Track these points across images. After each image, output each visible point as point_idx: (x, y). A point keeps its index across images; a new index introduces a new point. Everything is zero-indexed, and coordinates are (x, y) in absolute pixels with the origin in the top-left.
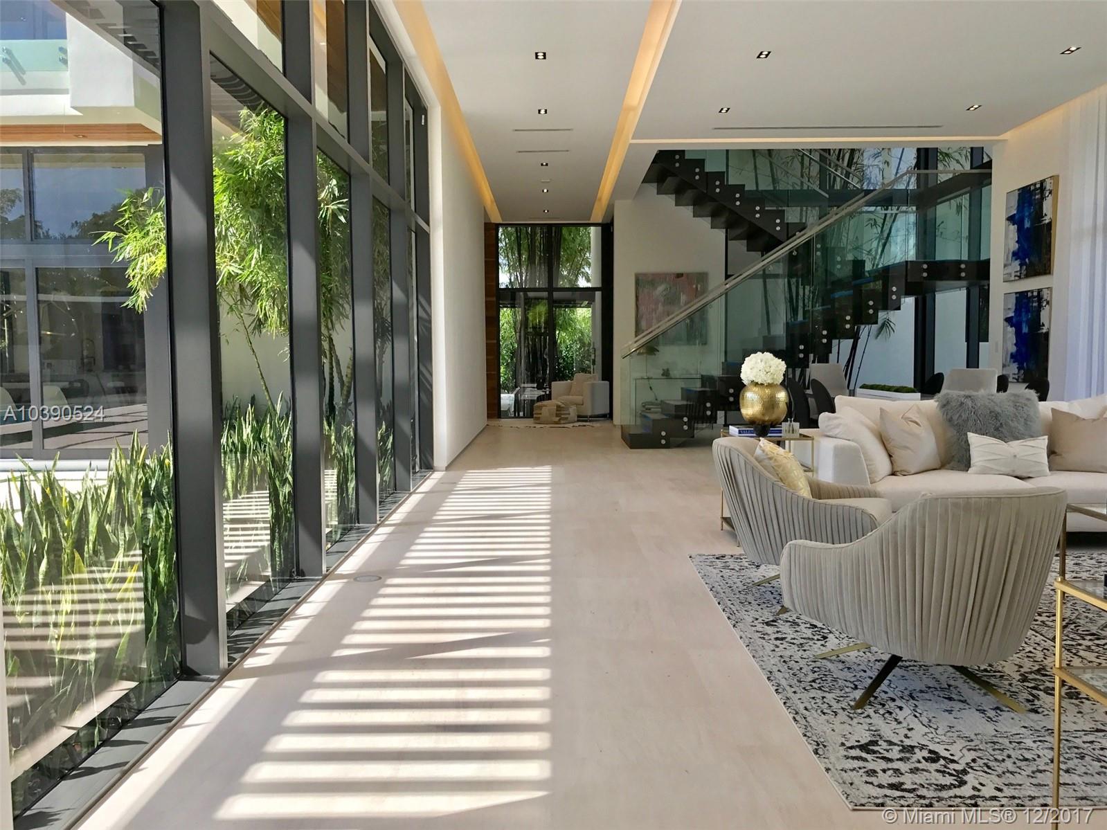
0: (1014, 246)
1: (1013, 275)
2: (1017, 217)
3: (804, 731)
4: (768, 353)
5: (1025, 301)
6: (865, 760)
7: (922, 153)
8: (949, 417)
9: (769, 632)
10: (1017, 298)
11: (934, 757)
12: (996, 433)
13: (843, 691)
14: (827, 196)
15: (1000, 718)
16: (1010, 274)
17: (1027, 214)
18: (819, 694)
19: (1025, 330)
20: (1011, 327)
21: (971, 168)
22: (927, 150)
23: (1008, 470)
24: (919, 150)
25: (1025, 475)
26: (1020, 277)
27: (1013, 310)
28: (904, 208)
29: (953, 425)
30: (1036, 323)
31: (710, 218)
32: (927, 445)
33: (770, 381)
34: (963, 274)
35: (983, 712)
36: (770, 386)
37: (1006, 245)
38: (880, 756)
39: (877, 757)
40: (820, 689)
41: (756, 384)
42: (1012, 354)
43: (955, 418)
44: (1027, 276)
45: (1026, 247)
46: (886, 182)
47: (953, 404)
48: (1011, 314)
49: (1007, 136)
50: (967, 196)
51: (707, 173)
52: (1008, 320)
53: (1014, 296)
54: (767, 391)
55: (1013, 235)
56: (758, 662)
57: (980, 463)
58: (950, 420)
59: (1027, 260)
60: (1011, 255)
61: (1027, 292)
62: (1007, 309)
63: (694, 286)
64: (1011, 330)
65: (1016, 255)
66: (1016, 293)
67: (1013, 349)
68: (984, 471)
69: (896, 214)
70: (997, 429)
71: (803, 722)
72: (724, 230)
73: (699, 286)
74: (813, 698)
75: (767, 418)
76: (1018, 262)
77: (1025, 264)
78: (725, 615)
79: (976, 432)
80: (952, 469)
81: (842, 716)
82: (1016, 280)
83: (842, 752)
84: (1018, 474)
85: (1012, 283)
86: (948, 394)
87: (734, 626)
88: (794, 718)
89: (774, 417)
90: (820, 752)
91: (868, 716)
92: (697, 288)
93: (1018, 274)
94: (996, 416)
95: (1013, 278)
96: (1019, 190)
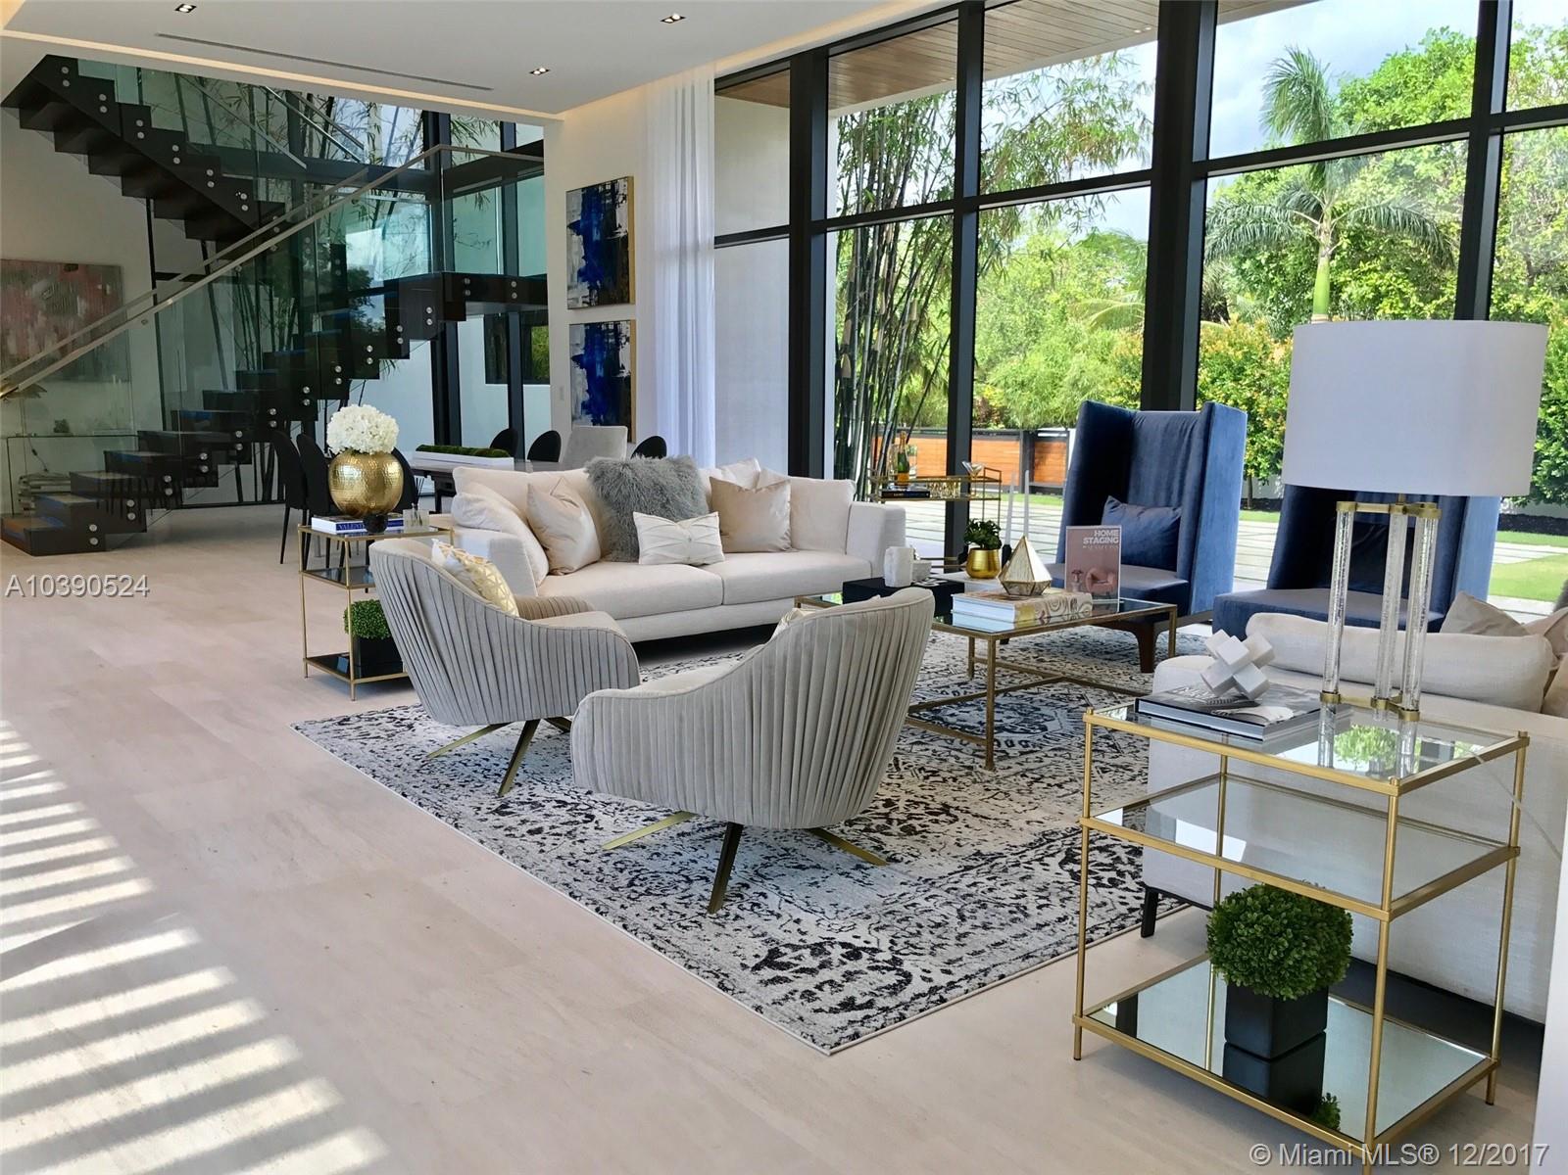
0: (579, 263)
1: (581, 300)
2: (581, 224)
3: (683, 961)
4: (369, 406)
5: (597, 335)
6: (786, 980)
7: (430, 118)
8: (605, 492)
9: (514, 825)
10: (586, 331)
11: (854, 954)
12: (663, 510)
13: (680, 890)
14: (304, 166)
15: (870, 878)
16: (577, 300)
17: (595, 222)
18: (657, 902)
19: (600, 372)
20: (582, 368)
21: (502, 150)
22: (436, 115)
23: (682, 557)
24: (424, 115)
25: (701, 562)
26: (589, 304)
27: (583, 346)
28: (405, 195)
29: (610, 504)
30: (614, 365)
31: (119, 179)
32: (585, 531)
33: (378, 449)
34: (468, 293)
35: (847, 875)
36: (377, 455)
37: (569, 260)
38: (798, 968)
39: (797, 972)
40: (648, 892)
41: (355, 453)
42: (583, 404)
43: (613, 493)
44: (601, 303)
45: (595, 264)
46: (377, 156)
47: (610, 475)
48: (580, 352)
49: (563, 116)
50: (498, 190)
51: (120, 104)
52: (576, 359)
53: (583, 328)
54: (372, 463)
55: (578, 248)
56: (537, 875)
57: (651, 552)
58: (607, 497)
59: (598, 283)
60: (576, 274)
61: (600, 324)
62: (574, 345)
63: (100, 287)
64: (581, 373)
65: (583, 275)
66: (586, 325)
67: (585, 397)
68: (658, 561)
69: (393, 203)
70: (663, 506)
71: (669, 947)
72: (145, 200)
73: (108, 287)
74: (653, 908)
75: (373, 505)
76: (586, 285)
77: (597, 288)
78: (430, 813)
79: (641, 511)
80: (617, 560)
81: (706, 922)
82: (584, 308)
83: (754, 979)
84: (693, 561)
85: (580, 312)
86: (601, 462)
87: (456, 826)
88: (655, 946)
89: (384, 503)
90: (727, 984)
91: (737, 917)
92: (105, 290)
93: (588, 300)
94: (662, 490)
95: (580, 305)
96: (583, 189)
